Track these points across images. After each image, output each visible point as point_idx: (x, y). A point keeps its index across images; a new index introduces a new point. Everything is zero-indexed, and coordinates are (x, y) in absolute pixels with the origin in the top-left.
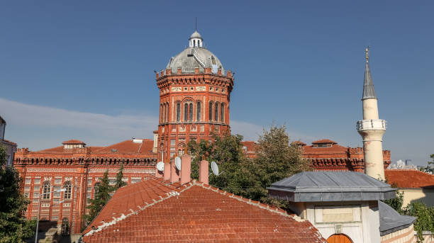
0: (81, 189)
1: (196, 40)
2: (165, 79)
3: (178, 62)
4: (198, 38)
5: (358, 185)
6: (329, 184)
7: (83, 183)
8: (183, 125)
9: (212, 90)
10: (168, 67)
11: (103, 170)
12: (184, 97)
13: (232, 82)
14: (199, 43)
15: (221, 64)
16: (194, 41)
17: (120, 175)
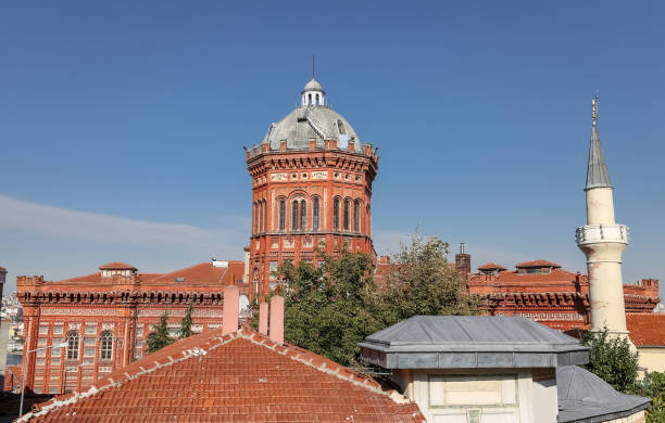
0: (125, 344)
1: (314, 94)
2: (260, 161)
3: (282, 132)
4: (315, 90)
5: (509, 339)
6: (454, 339)
7: (129, 333)
8: (290, 237)
9: (339, 178)
10: (265, 141)
11: (159, 313)
12: (293, 189)
13: (375, 164)
14: (317, 99)
15: (354, 134)
16: (310, 95)
17: (188, 321)
